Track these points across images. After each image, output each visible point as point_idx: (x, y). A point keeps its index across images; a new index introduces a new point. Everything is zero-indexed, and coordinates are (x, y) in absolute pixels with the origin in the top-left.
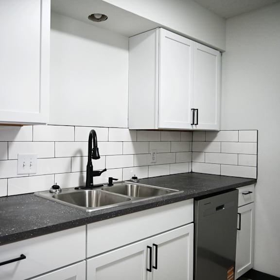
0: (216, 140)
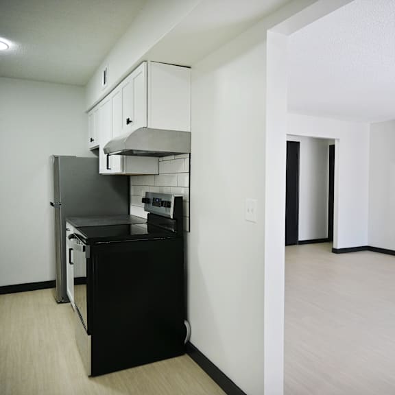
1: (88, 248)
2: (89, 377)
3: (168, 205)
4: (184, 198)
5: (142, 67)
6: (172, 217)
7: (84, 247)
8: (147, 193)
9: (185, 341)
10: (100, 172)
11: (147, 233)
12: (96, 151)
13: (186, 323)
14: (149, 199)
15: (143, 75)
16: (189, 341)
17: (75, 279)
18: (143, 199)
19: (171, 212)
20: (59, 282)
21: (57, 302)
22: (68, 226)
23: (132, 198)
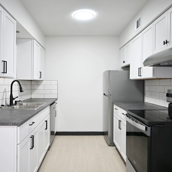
7: (146, 128)
10: (130, 79)
20: (109, 133)
21: (108, 145)
22: (115, 107)
23: (147, 93)
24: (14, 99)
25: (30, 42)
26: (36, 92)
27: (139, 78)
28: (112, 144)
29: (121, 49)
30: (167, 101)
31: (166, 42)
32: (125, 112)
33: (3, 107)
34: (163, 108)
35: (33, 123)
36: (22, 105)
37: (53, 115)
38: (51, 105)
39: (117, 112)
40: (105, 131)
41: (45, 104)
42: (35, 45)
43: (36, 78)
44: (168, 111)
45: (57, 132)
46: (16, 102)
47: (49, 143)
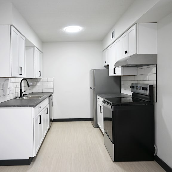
0: (40, 81)
1: (113, 107)
2: (113, 161)
3: (146, 89)
4: (154, 86)
5: (134, 27)
6: (148, 95)
7: (111, 107)
8: (132, 84)
9: (155, 155)
10: (109, 75)
11: (132, 102)
12: (108, 67)
13: (155, 146)
14: (134, 87)
15: (135, 30)
16: (156, 155)
17: (104, 118)
18: (131, 86)
19: (147, 93)
20: (95, 119)
21: (94, 127)
22: (98, 97)
23: (122, 86)
24: (23, 92)
25: (32, 49)
26: (36, 87)
27: (114, 75)
28: (97, 126)
29: (104, 51)
30: (131, 91)
31: (126, 52)
32: (103, 99)
33: (16, 98)
34: (129, 96)
35: (40, 107)
36: (28, 97)
37: (51, 104)
38: (49, 97)
39: (99, 101)
40: (91, 118)
41: (45, 96)
42: (36, 51)
43: (37, 76)
44: (132, 98)
45: (53, 119)
46: (24, 95)
47: (49, 125)
